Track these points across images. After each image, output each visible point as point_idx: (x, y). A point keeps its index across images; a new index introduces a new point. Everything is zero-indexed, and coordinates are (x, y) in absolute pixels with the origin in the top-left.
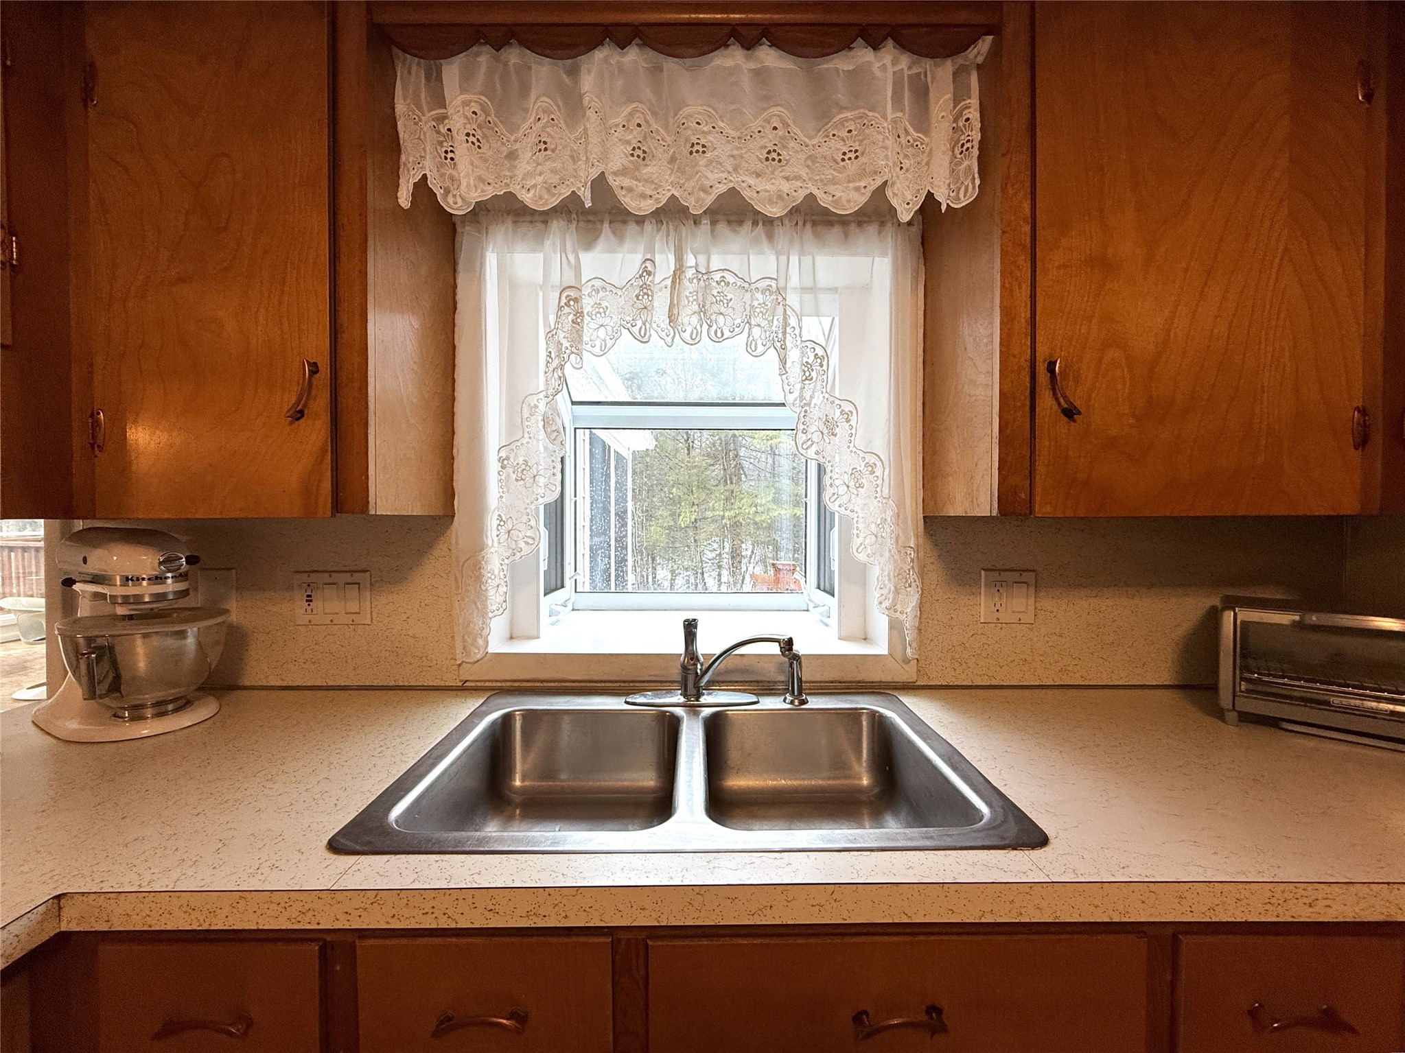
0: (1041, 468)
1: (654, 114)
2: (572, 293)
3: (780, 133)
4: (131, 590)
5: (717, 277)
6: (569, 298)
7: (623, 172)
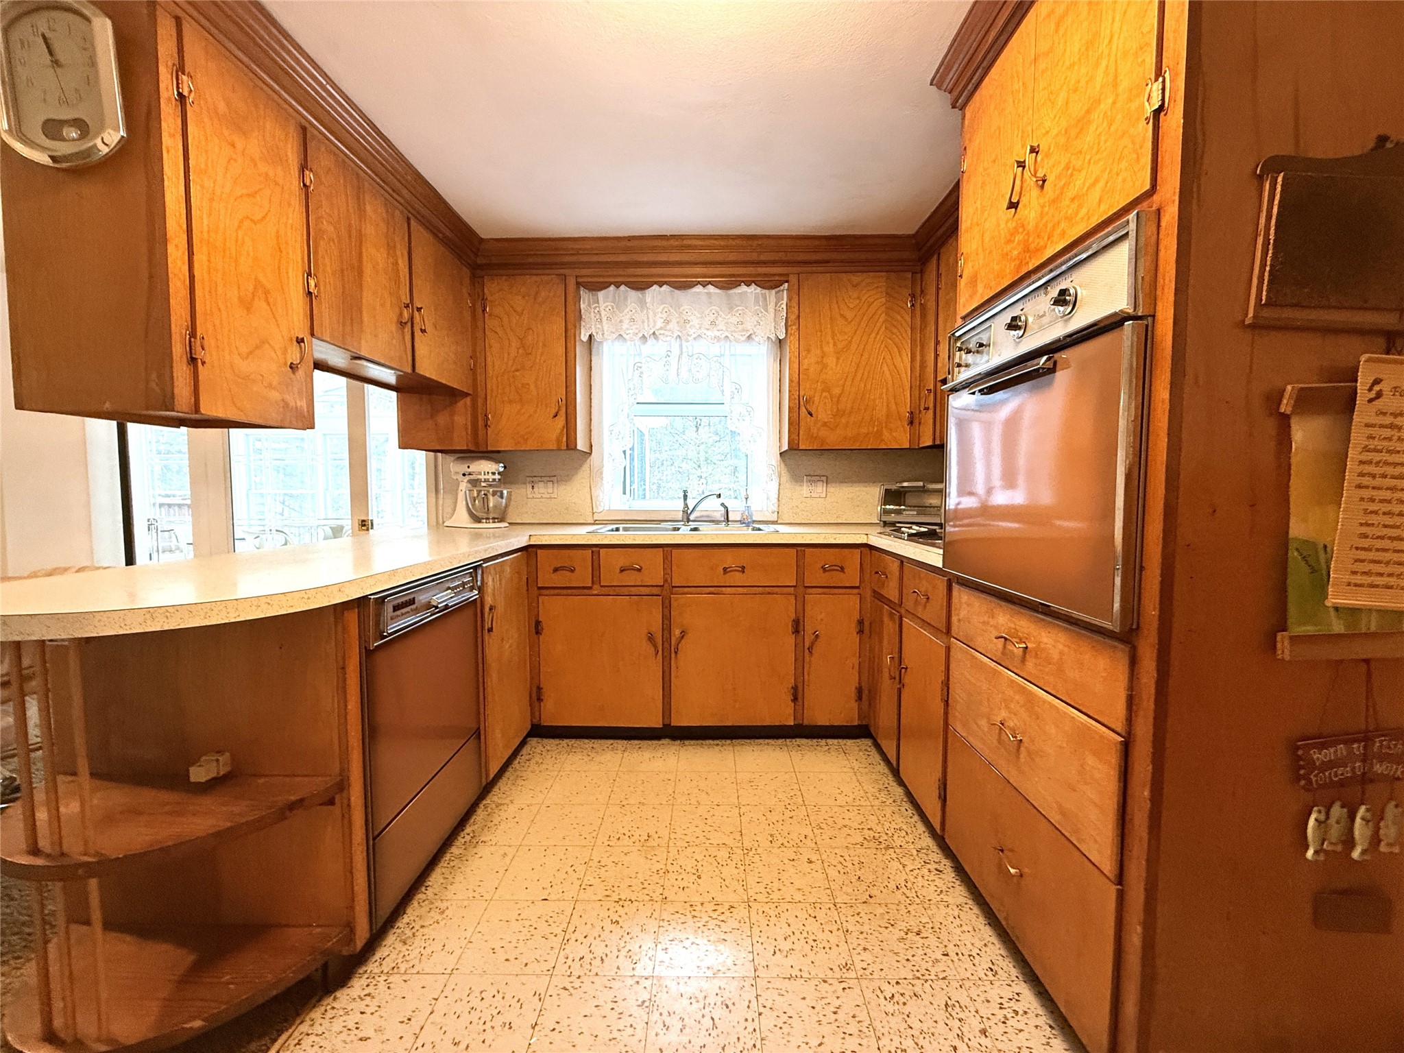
0: (801, 432)
1: (671, 307)
2: (639, 365)
3: (716, 315)
4: (486, 477)
5: (696, 356)
6: (638, 367)
7: (661, 328)
